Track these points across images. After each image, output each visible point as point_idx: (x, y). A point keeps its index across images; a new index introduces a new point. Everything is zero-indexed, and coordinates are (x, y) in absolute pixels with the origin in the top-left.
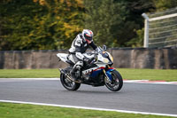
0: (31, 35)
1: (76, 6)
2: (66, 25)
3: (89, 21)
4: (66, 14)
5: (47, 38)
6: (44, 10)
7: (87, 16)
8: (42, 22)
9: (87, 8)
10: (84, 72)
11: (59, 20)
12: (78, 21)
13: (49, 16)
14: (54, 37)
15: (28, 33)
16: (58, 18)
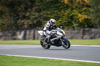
0: (60, 20)
1: (85, 4)
2: (80, 15)
3: (93, 13)
4: (79, 9)
5: (69, 22)
6: (67, 7)
7: (91, 10)
8: (66, 13)
9: (92, 5)
10: (51, 40)
11: (75, 12)
12: (86, 12)
13: (70, 10)
14: (73, 22)
15: (58, 20)
16: (75, 11)
